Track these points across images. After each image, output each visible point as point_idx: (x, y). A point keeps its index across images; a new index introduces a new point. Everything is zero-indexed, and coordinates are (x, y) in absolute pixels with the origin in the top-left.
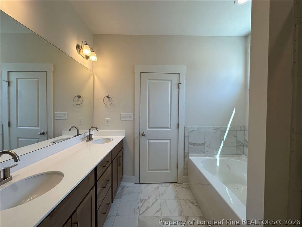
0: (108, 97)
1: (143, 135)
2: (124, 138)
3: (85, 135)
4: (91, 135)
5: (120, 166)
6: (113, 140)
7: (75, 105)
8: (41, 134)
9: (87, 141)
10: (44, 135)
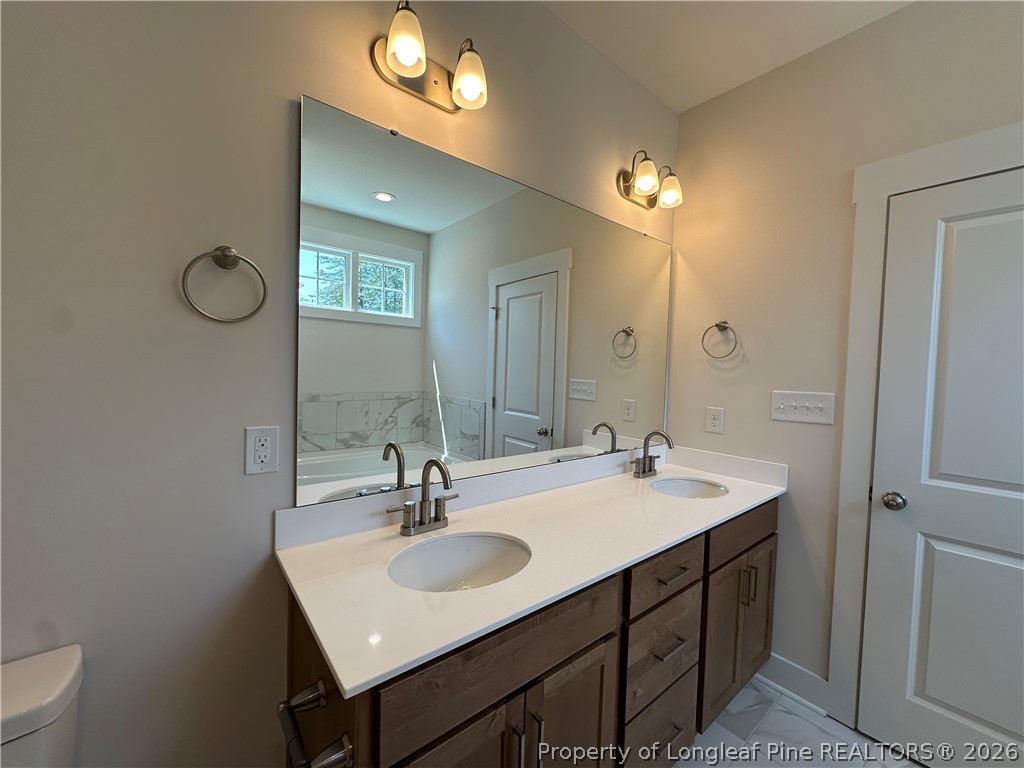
0: (722, 327)
1: (892, 504)
2: (784, 495)
3: (632, 456)
4: (652, 459)
5: (748, 605)
6: (727, 491)
7: (617, 358)
8: (540, 434)
9: (637, 475)
10: (547, 436)
